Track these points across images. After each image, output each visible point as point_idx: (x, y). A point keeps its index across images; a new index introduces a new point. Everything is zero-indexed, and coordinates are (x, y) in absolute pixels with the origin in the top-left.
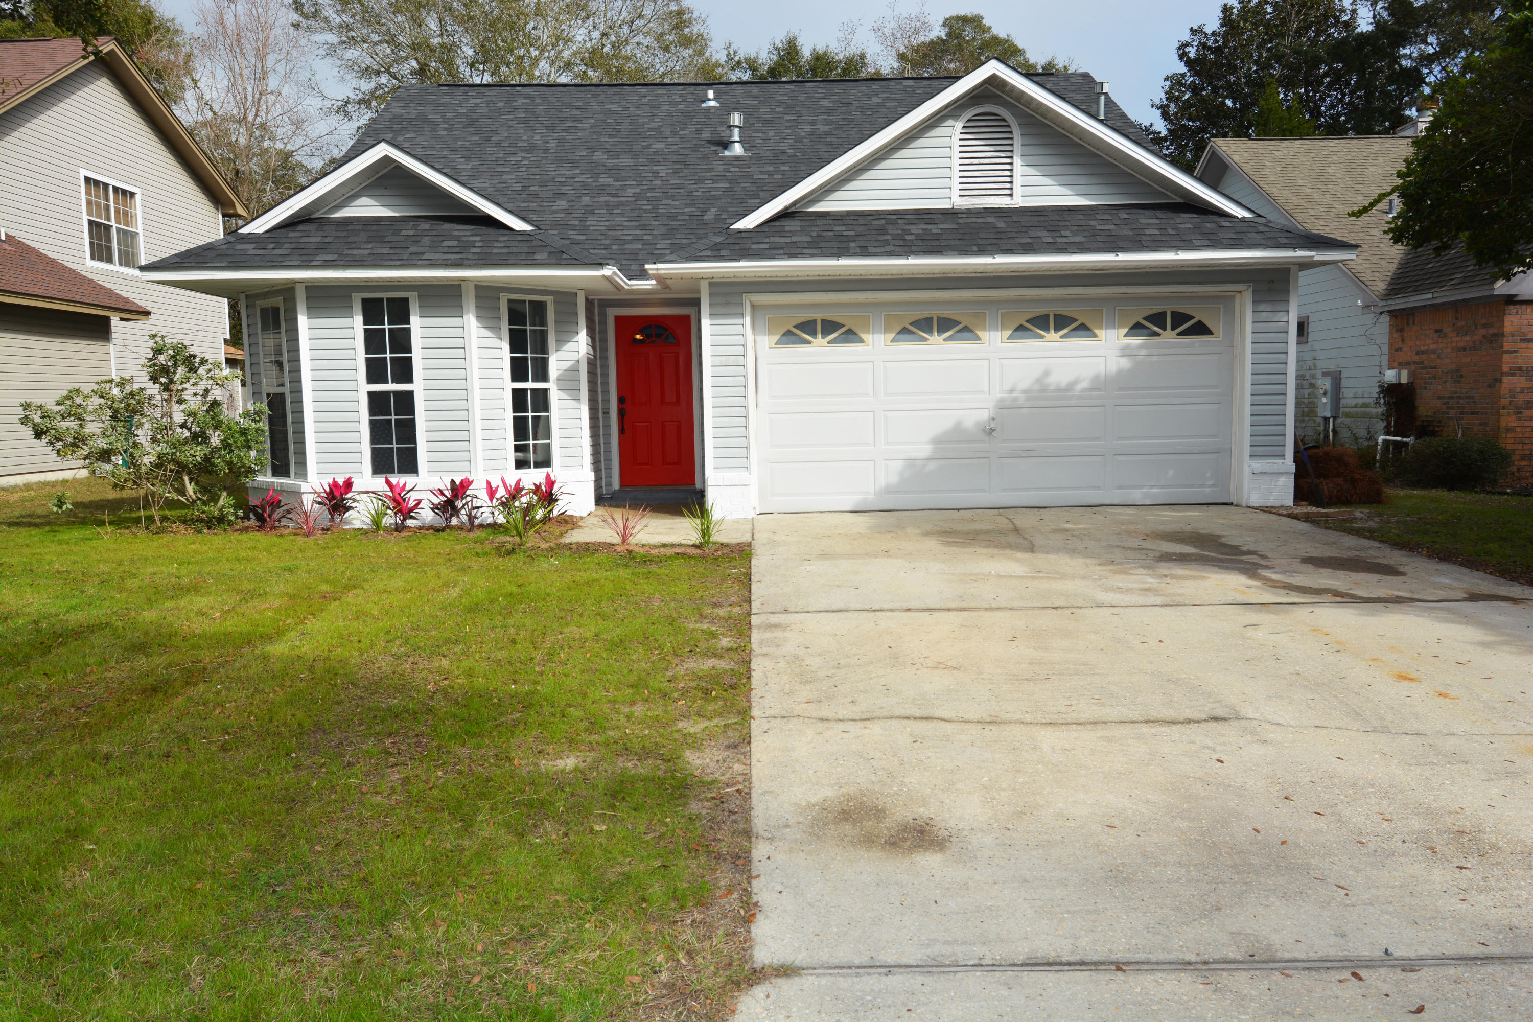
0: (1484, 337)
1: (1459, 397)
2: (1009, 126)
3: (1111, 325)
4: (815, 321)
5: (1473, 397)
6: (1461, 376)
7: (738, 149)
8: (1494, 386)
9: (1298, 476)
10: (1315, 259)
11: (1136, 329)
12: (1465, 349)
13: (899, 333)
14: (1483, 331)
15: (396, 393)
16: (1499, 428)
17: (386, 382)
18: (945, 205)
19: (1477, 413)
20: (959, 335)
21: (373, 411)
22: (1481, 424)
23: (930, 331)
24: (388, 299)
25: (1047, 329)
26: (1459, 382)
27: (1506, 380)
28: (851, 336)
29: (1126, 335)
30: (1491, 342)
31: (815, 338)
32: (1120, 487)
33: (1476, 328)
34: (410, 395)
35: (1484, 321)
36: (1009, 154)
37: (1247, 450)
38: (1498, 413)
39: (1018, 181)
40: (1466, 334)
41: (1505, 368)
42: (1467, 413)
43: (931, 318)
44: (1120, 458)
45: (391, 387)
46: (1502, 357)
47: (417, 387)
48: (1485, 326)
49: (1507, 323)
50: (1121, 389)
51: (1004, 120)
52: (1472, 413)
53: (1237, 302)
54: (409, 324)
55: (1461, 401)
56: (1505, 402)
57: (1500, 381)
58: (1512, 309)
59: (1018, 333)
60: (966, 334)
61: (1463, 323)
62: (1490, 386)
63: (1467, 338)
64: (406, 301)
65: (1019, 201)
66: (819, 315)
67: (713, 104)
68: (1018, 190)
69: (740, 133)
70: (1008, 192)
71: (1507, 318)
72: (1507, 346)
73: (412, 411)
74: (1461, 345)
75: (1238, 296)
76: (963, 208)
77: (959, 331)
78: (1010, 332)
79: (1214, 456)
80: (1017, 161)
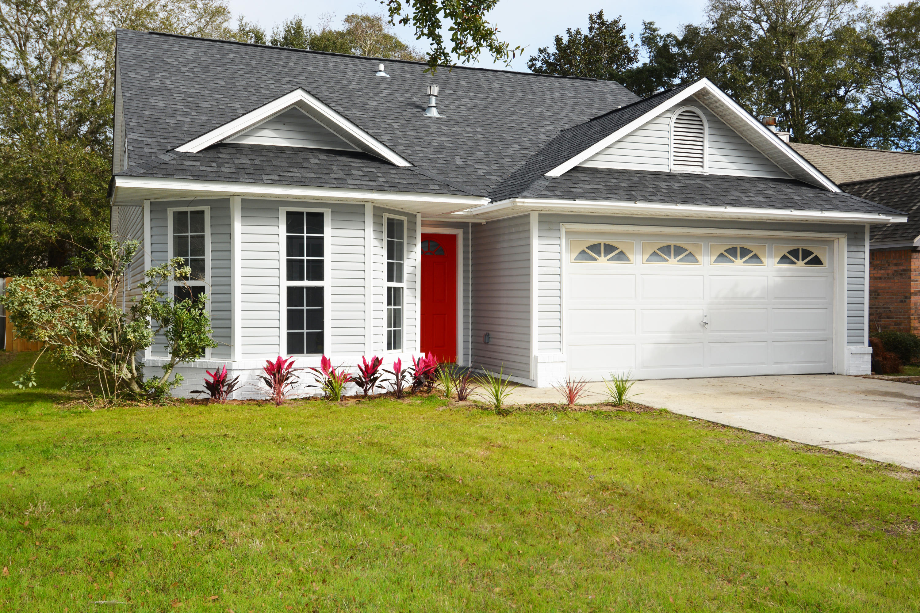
0: (896, 271)
1: (877, 308)
2: (701, 121)
3: (770, 256)
4: (600, 244)
5: (889, 308)
6: (878, 295)
7: (434, 113)
8: (905, 301)
9: (873, 356)
10: (891, 221)
11: (784, 259)
12: (880, 278)
13: (651, 255)
14: (895, 268)
15: (308, 288)
16: (910, 327)
17: (302, 279)
18: (665, 169)
19: (892, 318)
20: (686, 258)
21: (290, 302)
22: (895, 325)
23: (669, 254)
24: (308, 214)
25: (735, 256)
26: (876, 298)
27: (912, 297)
28: (622, 256)
29: (779, 263)
30: (901, 274)
31: (600, 256)
32: (776, 363)
33: (889, 265)
34: (321, 290)
35: (895, 262)
36: (701, 139)
37: (846, 339)
38: (909, 318)
39: (707, 157)
40: (881, 269)
41: (912, 290)
42: (884, 318)
43: (670, 246)
44: (776, 343)
45: (306, 283)
46: (910, 284)
47: (327, 284)
48: (896, 265)
49: (912, 264)
50: (776, 298)
51: (698, 117)
52: (888, 318)
53: (836, 244)
54: (323, 233)
55: (879, 310)
56: (912, 311)
57: (910, 298)
58: (915, 255)
59: (720, 258)
60: (690, 258)
61: (878, 262)
62: (902, 301)
63: (882, 271)
64: (321, 215)
65: (707, 171)
66: (602, 241)
67: (383, 74)
68: (707, 164)
69: (437, 100)
70: (701, 164)
71: (913, 260)
72: (913, 277)
73: (321, 303)
74: (878, 275)
75: (836, 241)
76: (676, 172)
77: (686, 256)
78: (715, 257)
79: (824, 343)
80: (707, 144)
